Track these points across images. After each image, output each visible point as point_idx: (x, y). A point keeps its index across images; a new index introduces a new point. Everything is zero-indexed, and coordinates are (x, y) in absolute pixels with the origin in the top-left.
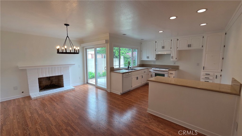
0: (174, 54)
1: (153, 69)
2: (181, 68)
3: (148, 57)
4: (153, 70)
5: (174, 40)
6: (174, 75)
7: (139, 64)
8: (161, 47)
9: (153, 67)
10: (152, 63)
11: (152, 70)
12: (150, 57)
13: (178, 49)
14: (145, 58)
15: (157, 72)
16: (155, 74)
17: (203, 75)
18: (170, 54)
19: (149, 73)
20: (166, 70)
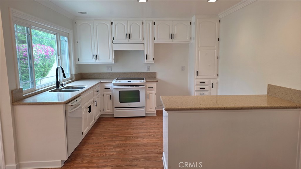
0: (149, 51)
1: (114, 82)
2: (159, 76)
3: (96, 57)
4: (114, 84)
5: (147, 23)
6: (155, 91)
7: (74, 73)
8: (123, 36)
9: (113, 79)
10: (105, 70)
11: (112, 85)
12: (100, 57)
13: (155, 42)
14: (87, 59)
15: (124, 87)
16: (120, 92)
17: (196, 85)
18: (141, 51)
19: (105, 93)
20: (142, 81)
